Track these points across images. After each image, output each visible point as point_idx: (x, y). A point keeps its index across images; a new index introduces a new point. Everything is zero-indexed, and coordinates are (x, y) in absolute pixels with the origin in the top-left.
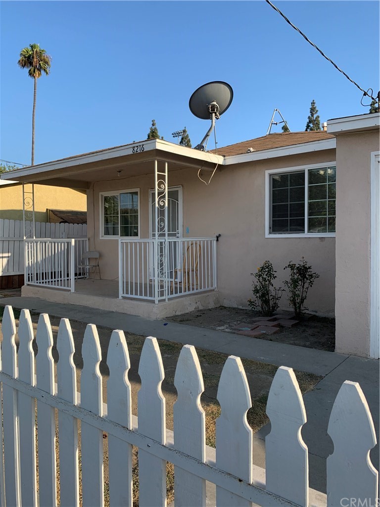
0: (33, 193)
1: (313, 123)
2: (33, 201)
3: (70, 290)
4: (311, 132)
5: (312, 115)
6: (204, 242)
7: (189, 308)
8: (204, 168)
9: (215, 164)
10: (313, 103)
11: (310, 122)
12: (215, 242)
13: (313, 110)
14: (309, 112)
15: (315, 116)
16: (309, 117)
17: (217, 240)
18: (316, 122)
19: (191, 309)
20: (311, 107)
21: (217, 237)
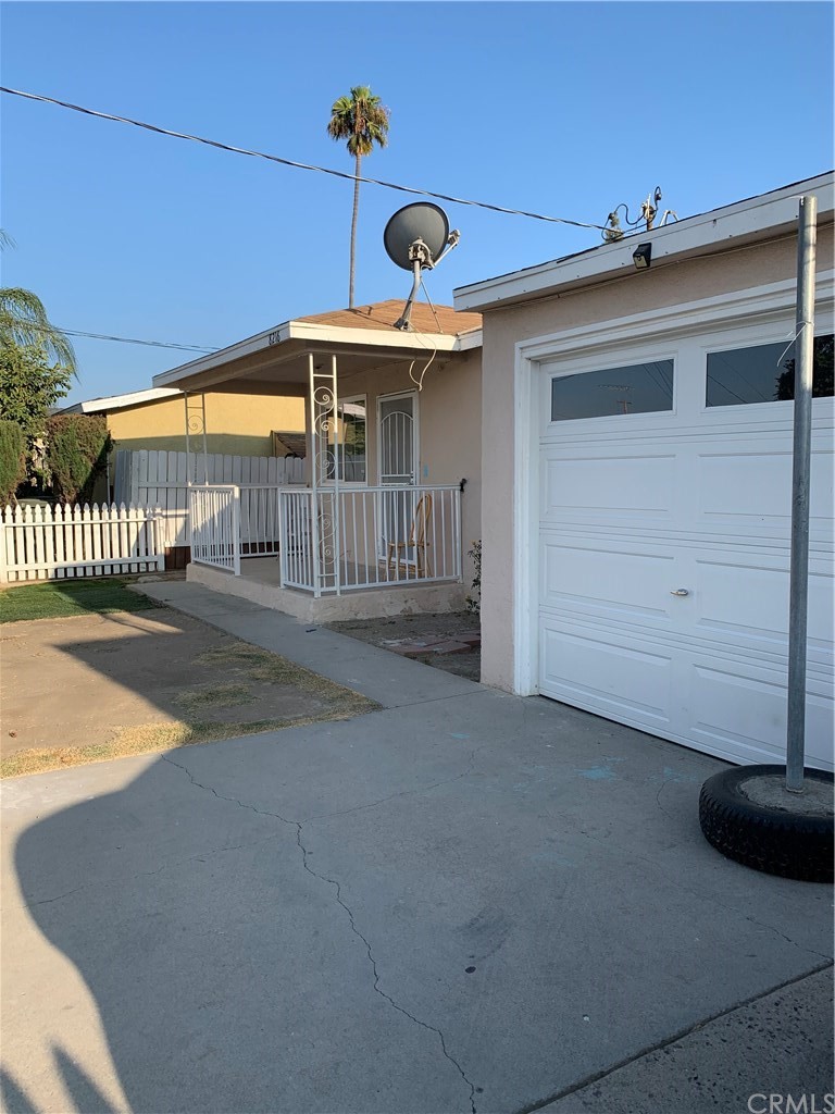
0: (203, 408)
2: (204, 422)
3: (233, 573)
6: (438, 493)
7: (387, 609)
8: (419, 358)
12: (457, 493)
17: (462, 490)
19: (394, 612)
21: (462, 485)
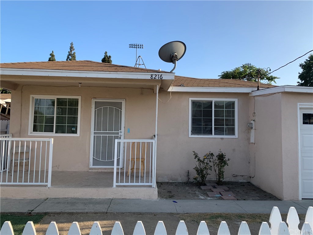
1: (71, 56)
3: (47, 186)
4: (70, 61)
5: (71, 51)
9: (170, 92)
10: (72, 44)
11: (70, 55)
13: (71, 48)
14: (69, 49)
15: (73, 52)
16: (69, 52)
18: (73, 56)
20: (70, 46)
